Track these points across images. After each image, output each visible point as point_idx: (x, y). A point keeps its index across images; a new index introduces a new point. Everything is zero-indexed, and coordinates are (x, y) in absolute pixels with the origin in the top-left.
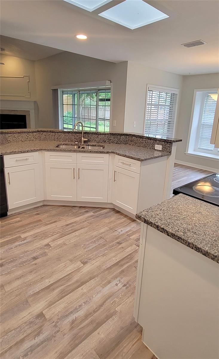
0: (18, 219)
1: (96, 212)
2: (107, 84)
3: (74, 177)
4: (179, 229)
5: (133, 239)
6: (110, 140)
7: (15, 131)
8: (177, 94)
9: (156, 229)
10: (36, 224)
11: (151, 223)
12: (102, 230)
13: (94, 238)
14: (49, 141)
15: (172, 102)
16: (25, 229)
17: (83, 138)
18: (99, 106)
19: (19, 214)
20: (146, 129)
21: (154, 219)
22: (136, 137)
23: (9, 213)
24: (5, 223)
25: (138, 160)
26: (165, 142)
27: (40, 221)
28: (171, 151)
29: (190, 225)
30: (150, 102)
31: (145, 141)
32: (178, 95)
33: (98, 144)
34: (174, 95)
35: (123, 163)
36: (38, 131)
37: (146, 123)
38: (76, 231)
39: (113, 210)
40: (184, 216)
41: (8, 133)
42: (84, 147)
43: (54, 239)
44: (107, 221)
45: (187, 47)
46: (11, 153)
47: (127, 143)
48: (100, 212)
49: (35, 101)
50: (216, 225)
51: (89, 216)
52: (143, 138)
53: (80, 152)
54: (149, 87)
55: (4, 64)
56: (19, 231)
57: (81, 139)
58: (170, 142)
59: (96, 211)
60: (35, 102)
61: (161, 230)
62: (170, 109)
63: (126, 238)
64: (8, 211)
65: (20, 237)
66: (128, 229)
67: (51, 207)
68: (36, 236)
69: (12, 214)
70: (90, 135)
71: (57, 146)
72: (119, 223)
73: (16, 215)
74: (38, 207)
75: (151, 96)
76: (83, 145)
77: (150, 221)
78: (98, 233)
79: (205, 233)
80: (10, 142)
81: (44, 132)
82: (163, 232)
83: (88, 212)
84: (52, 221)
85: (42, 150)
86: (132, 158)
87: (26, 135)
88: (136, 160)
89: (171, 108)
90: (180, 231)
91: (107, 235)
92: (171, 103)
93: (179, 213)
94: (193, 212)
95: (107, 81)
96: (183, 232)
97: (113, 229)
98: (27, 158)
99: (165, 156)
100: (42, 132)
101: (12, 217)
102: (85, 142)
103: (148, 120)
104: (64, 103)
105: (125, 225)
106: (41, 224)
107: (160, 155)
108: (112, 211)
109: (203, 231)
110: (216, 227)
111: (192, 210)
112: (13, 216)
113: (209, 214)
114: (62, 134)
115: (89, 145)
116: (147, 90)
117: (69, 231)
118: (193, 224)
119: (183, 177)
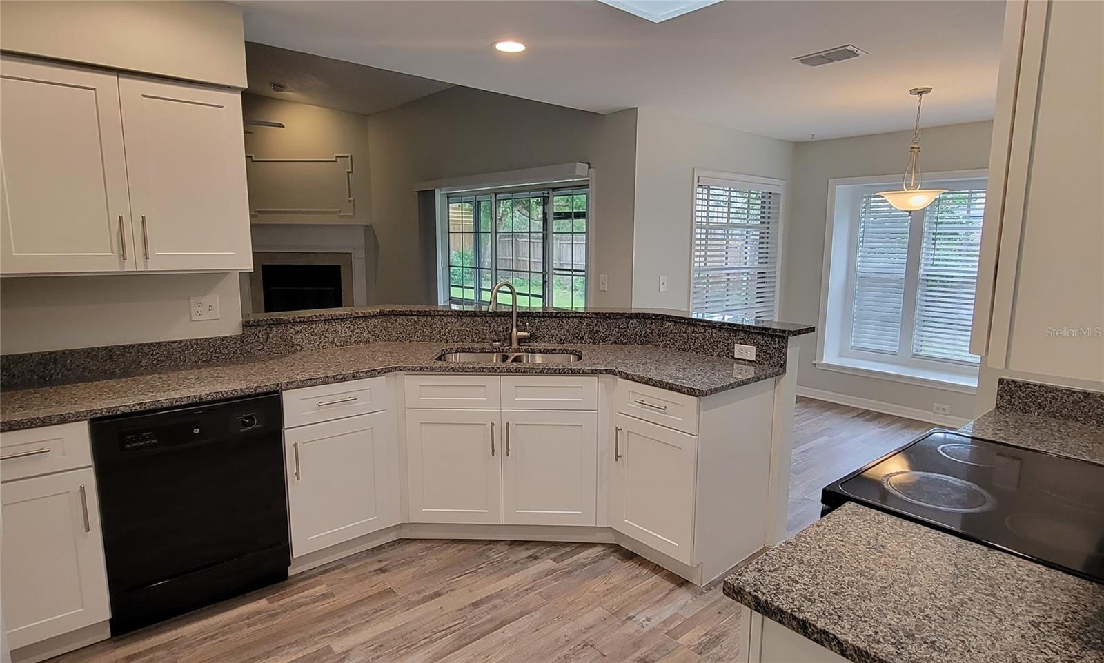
0: (321, 589)
1: (563, 557)
2: (578, 173)
3: (493, 451)
4: (878, 630)
5: (689, 647)
6: (597, 332)
7: (317, 317)
8: (780, 194)
9: (798, 632)
10: (377, 605)
11: (781, 611)
12: (589, 618)
13: (564, 646)
14: (415, 342)
15: (766, 215)
16: (346, 622)
17: (514, 330)
18: (554, 233)
19: (325, 570)
20: (695, 295)
21: (787, 597)
22: (675, 322)
23: (292, 571)
24: (280, 603)
25: (691, 392)
26: (764, 334)
27: (390, 591)
28: (785, 362)
29: (907, 613)
30: (704, 220)
31: (703, 333)
32: (782, 196)
33: (561, 347)
34: (770, 198)
35: (642, 403)
36: (383, 314)
37: (696, 278)
38: (504, 623)
39: (615, 551)
40: (880, 584)
41: (294, 323)
42: (519, 356)
43: (436, 654)
44: (599, 585)
45: (810, 65)
46: (303, 384)
47: (648, 342)
48: (575, 558)
49: (368, 224)
50: (991, 611)
51: (542, 572)
52: (695, 326)
53: (510, 371)
54: (698, 178)
55: (283, 127)
56: (324, 631)
57: (511, 333)
58: (780, 337)
59: (562, 555)
60: (368, 228)
61: (815, 636)
62: (762, 235)
63: (665, 644)
64: (290, 565)
65: (329, 650)
66: (668, 611)
67: (422, 545)
68: (381, 646)
69: (301, 573)
70: (538, 320)
71: (440, 356)
72: (638, 593)
73: (314, 576)
74: (384, 548)
75: (705, 203)
76: (518, 351)
77: (776, 604)
78: (576, 629)
79: (963, 641)
80: (299, 348)
81: (401, 315)
82: (826, 643)
83: (536, 558)
84: (428, 593)
85: (395, 369)
86: (671, 387)
87: (349, 328)
88: (684, 393)
89: (763, 233)
90: (881, 640)
91: (603, 635)
92: (763, 220)
93: (862, 573)
94: (903, 565)
95: (578, 163)
96: (893, 640)
97: (620, 614)
98: (349, 395)
99: (770, 377)
100: (394, 315)
101: (304, 583)
102: (521, 341)
103: (700, 270)
104: (451, 226)
105: (657, 598)
106: (394, 604)
107: (753, 375)
108: (613, 552)
109: (956, 635)
110: (995, 620)
111: (899, 558)
112: (305, 579)
113: (957, 572)
114: (454, 320)
115: (533, 351)
116: (696, 186)
117: (484, 623)
118: (917, 611)
119: (815, 436)
